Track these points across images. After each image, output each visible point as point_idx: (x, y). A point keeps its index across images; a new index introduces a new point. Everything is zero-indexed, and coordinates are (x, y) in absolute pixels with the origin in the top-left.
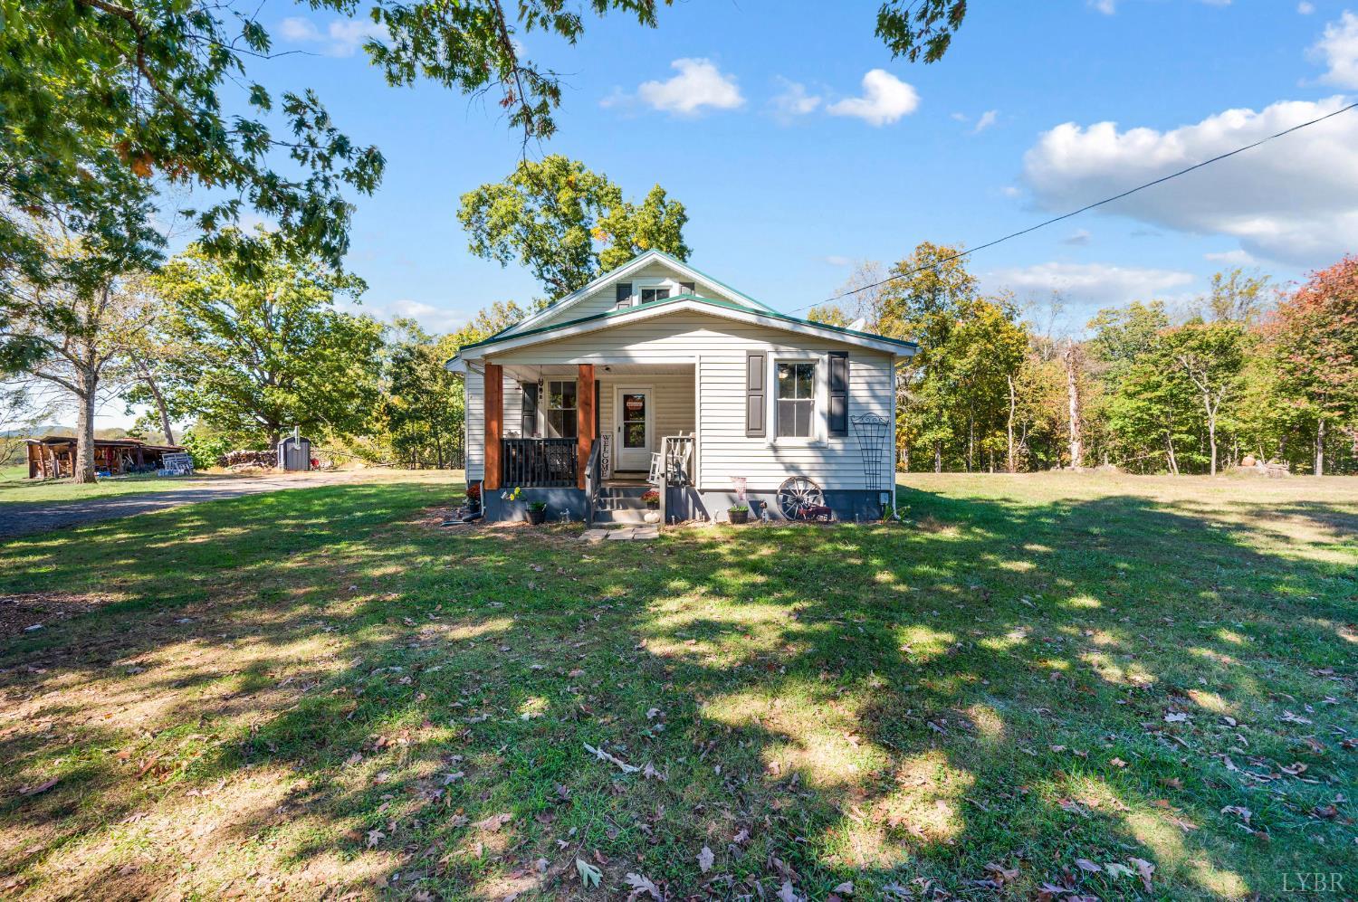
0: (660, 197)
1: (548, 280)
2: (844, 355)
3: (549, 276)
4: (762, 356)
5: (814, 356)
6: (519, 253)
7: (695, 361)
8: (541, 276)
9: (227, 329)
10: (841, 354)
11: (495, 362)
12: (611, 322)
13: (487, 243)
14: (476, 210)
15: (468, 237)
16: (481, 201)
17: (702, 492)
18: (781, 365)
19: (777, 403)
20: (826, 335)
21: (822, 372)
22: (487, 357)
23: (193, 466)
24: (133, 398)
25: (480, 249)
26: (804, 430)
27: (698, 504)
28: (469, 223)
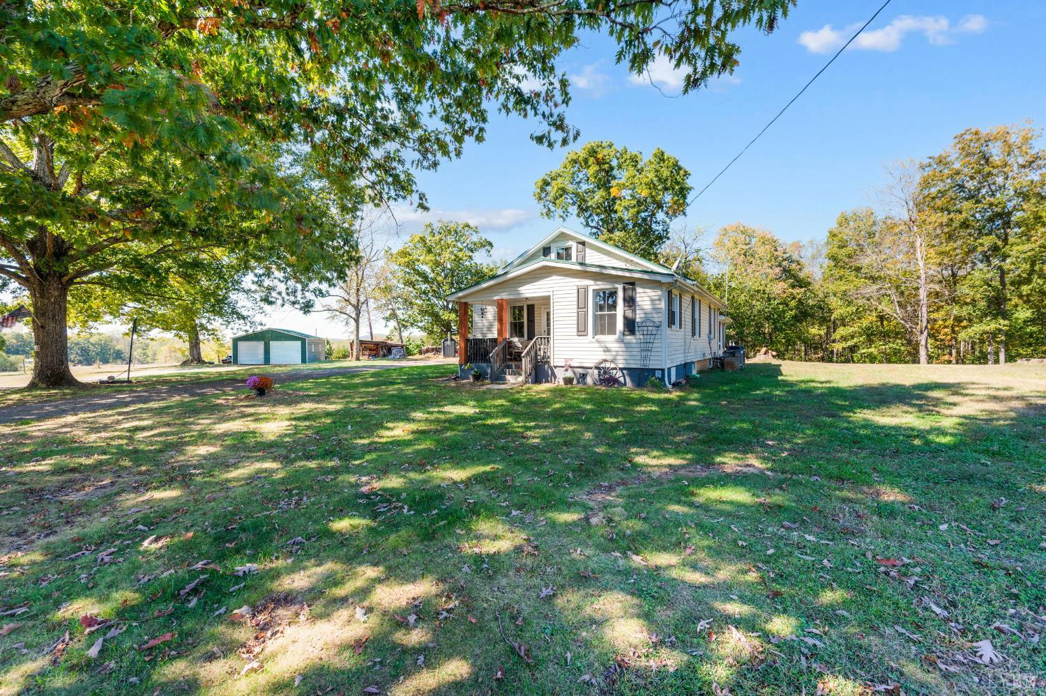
0: (661, 157)
1: (592, 227)
2: (633, 284)
3: (594, 224)
4: (586, 289)
5: (617, 286)
6: (574, 210)
7: (550, 294)
8: (588, 225)
9: (426, 279)
10: (631, 284)
11: (463, 301)
12: (510, 276)
13: (553, 209)
14: (542, 190)
15: (539, 207)
16: (546, 183)
17: (556, 367)
18: (596, 293)
19: (595, 317)
20: (620, 273)
21: (620, 294)
22: (459, 298)
23: (406, 352)
24: (387, 319)
25: (549, 213)
26: (612, 330)
27: (553, 374)
28: (540, 199)
